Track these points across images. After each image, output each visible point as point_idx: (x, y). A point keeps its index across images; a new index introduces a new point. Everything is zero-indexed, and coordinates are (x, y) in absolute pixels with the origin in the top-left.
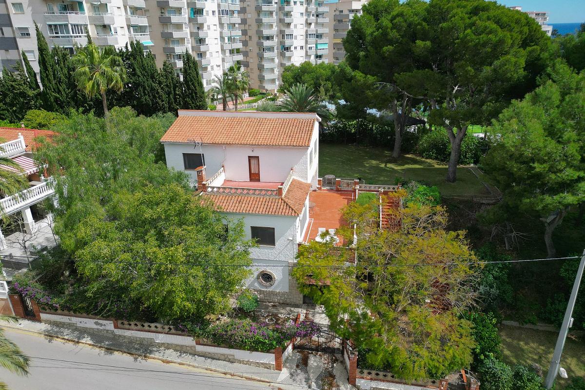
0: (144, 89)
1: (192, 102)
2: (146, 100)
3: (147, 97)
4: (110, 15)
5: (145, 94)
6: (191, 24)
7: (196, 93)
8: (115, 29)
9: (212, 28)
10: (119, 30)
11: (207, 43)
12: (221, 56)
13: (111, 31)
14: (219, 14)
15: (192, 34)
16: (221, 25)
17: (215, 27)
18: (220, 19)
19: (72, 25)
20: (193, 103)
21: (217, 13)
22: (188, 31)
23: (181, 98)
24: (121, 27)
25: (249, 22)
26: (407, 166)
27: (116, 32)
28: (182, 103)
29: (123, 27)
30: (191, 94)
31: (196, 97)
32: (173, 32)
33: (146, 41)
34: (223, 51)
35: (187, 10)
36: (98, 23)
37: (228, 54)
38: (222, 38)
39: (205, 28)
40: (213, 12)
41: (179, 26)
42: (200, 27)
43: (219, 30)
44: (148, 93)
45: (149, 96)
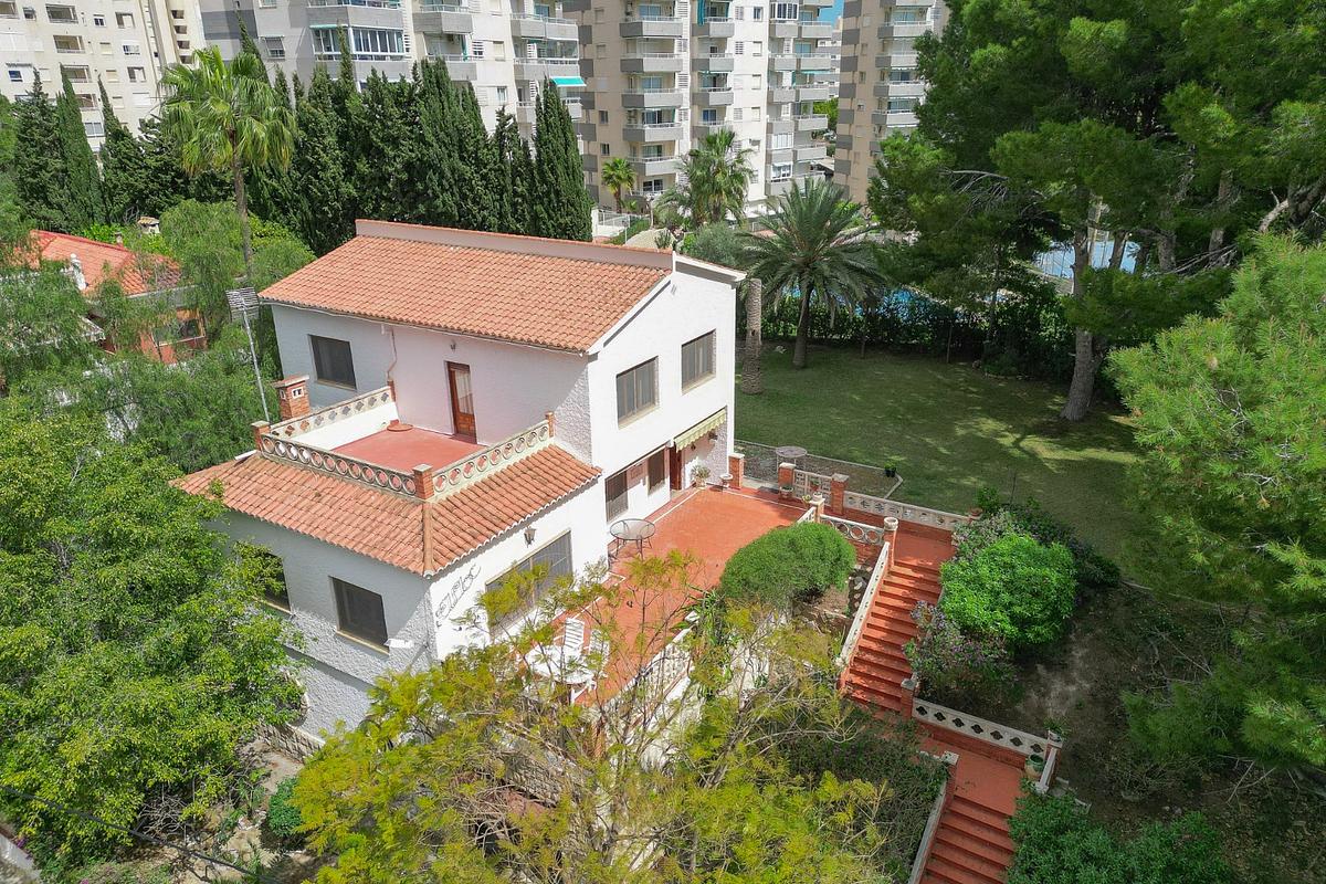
0: (442, 176)
1: (549, 215)
2: (444, 203)
3: (447, 196)
4: (464, 12)
5: (444, 190)
6: (696, 38)
7: (557, 193)
8: (477, 44)
9: (749, 48)
10: (488, 49)
11: (729, 84)
12: (765, 117)
13: (464, 48)
14: (772, 15)
15: (695, 64)
16: (776, 42)
17: (757, 48)
18: (772, 28)
19: (356, 31)
20: (550, 218)
21: (766, 12)
22: (686, 57)
23: (525, 205)
24: (494, 42)
25: (863, 39)
26: (1091, 453)
27: (481, 53)
28: (528, 217)
29: (501, 43)
30: (547, 194)
31: (558, 202)
32: (645, 59)
33: (568, 76)
34: (774, 106)
35: (689, 7)
36: (430, 29)
37: (787, 114)
38: (774, 76)
39: (730, 47)
40: (757, 11)
41: (664, 45)
42: (717, 46)
43: (767, 53)
44: (451, 186)
45: (452, 194)
